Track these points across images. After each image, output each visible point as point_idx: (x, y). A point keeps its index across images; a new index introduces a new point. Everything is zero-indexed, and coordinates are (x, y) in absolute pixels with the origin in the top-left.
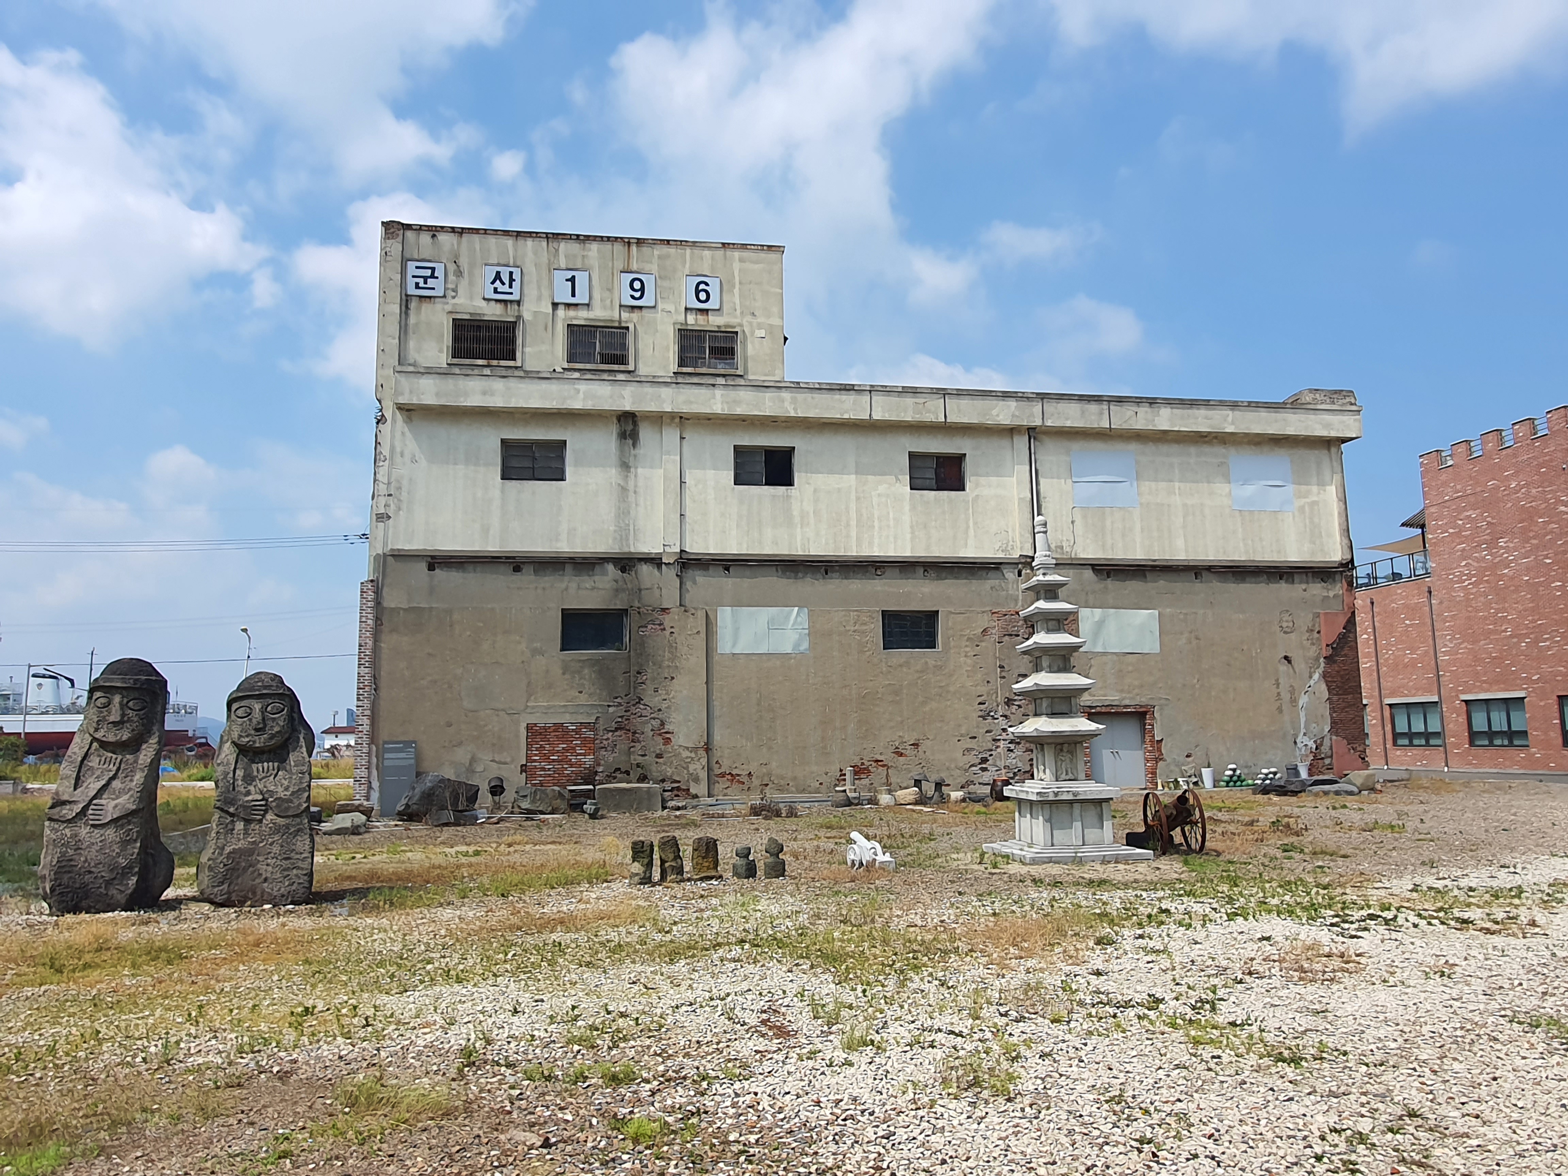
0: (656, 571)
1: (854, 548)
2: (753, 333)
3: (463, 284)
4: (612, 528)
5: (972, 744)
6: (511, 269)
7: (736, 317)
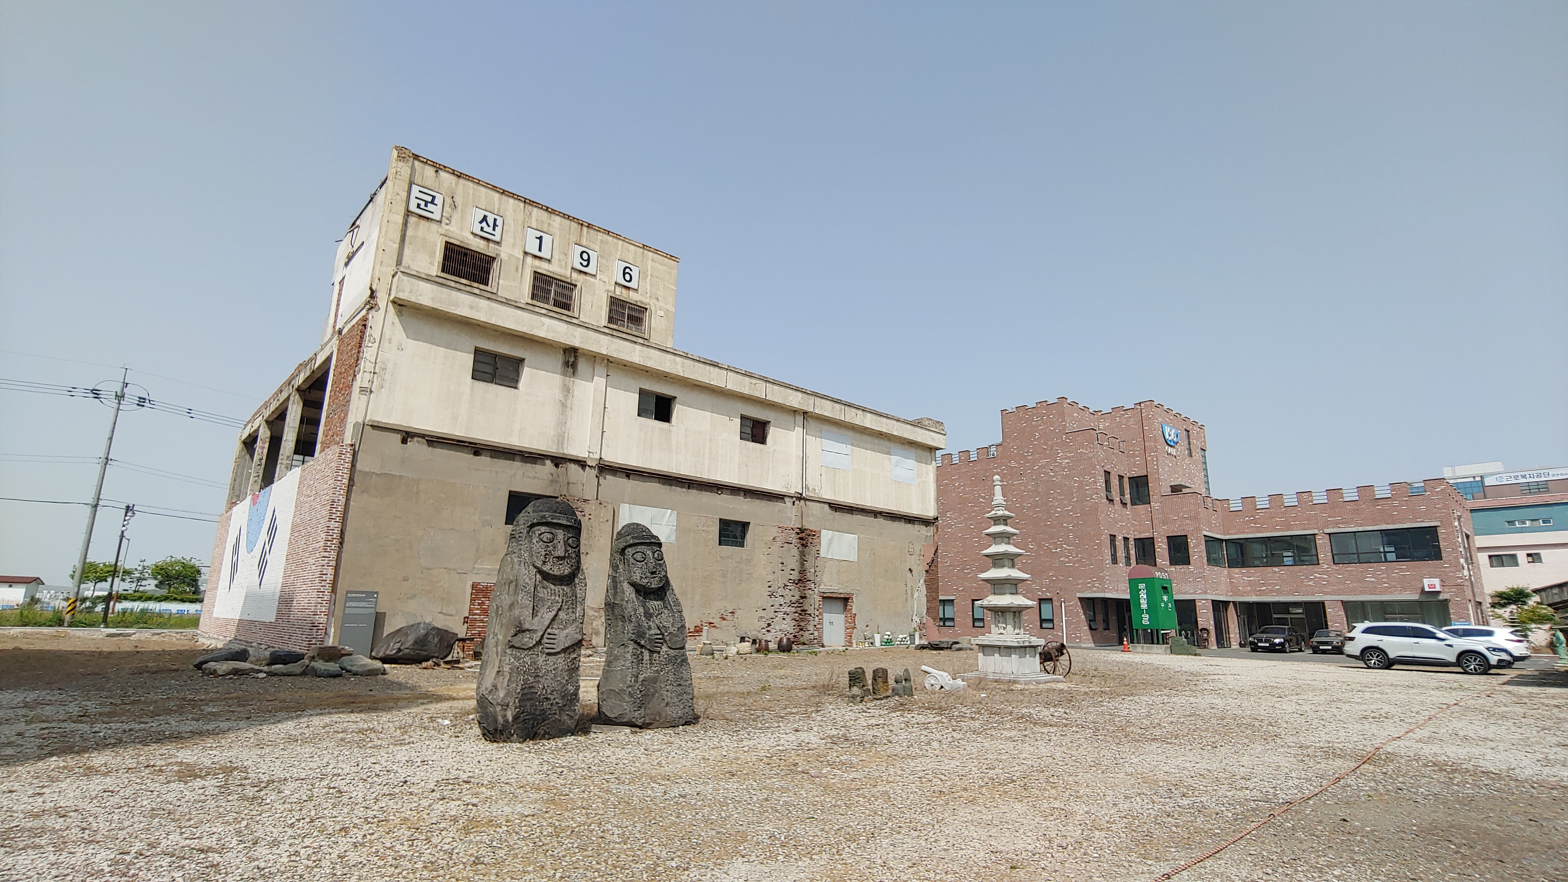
0: (581, 470)
1: (707, 474)
2: (656, 312)
3: (456, 217)
4: (552, 433)
5: (762, 613)
6: (497, 217)
7: (646, 298)
